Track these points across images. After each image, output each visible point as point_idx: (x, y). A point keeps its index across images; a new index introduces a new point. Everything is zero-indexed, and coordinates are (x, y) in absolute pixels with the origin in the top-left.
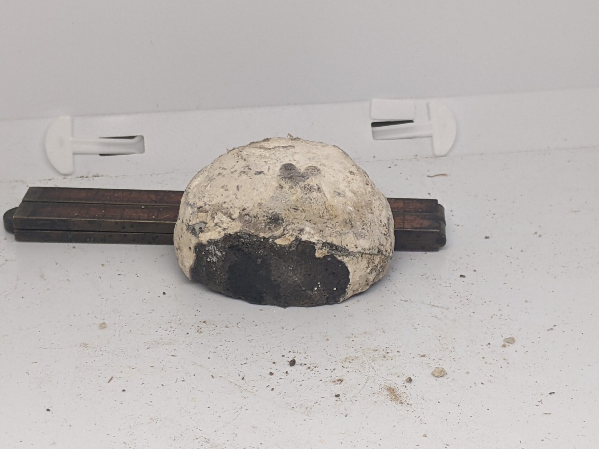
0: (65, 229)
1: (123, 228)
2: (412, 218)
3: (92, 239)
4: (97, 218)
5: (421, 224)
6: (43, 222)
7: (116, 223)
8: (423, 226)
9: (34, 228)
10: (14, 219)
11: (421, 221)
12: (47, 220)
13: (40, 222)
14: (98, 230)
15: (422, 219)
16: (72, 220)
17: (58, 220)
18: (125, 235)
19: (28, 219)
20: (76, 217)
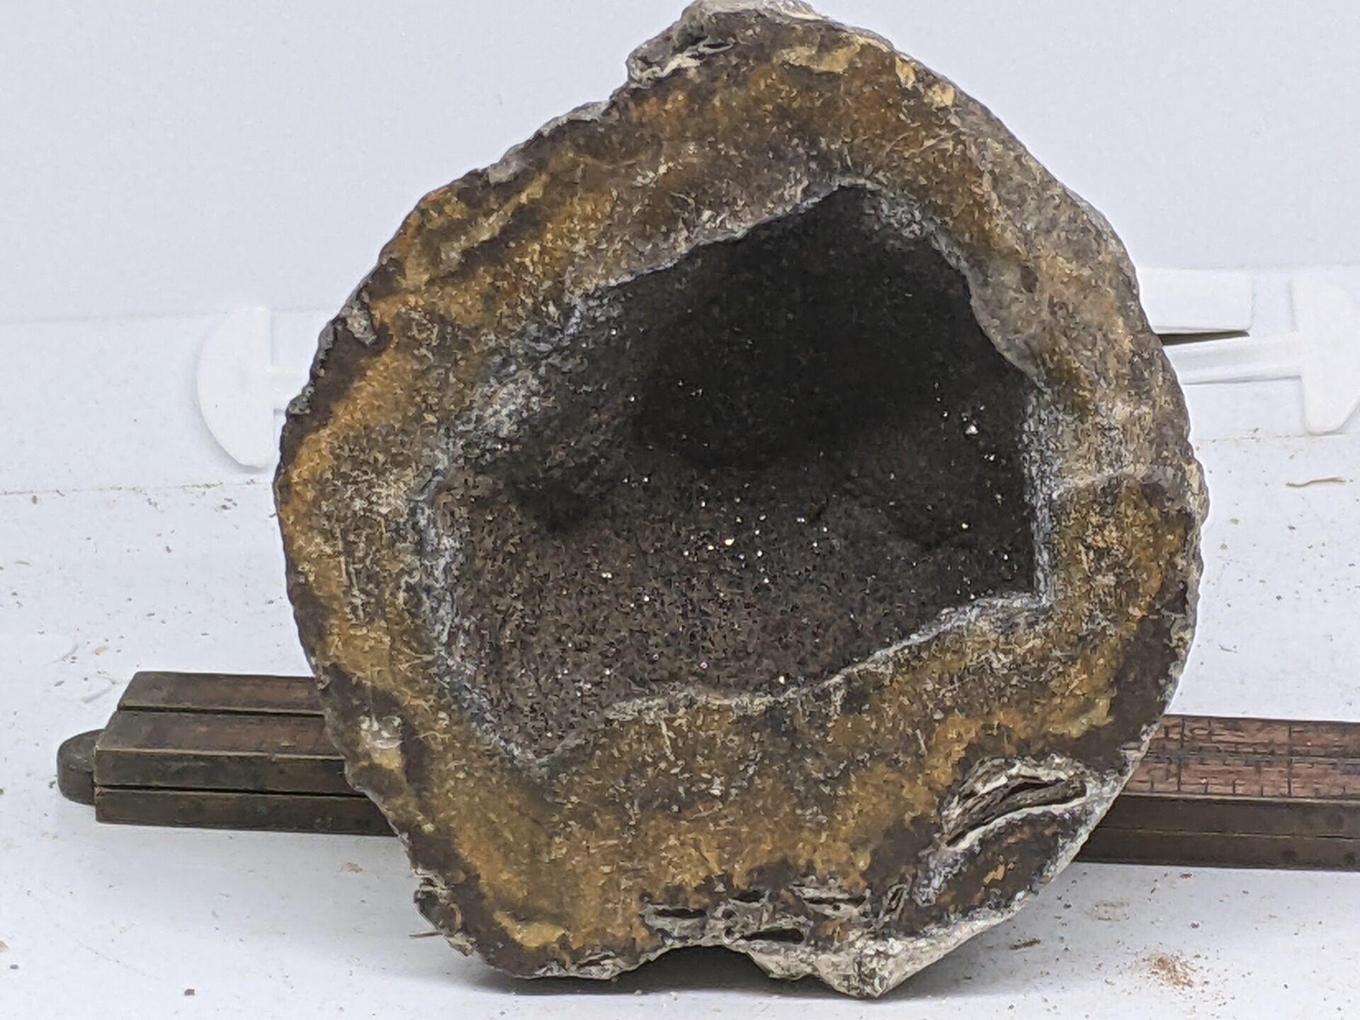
0: (251, 788)
6: (185, 764)
9: (154, 783)
10: (98, 752)
12: (197, 758)
13: (176, 766)
16: (273, 760)
17: (229, 757)
19: (138, 755)
20: (285, 750)
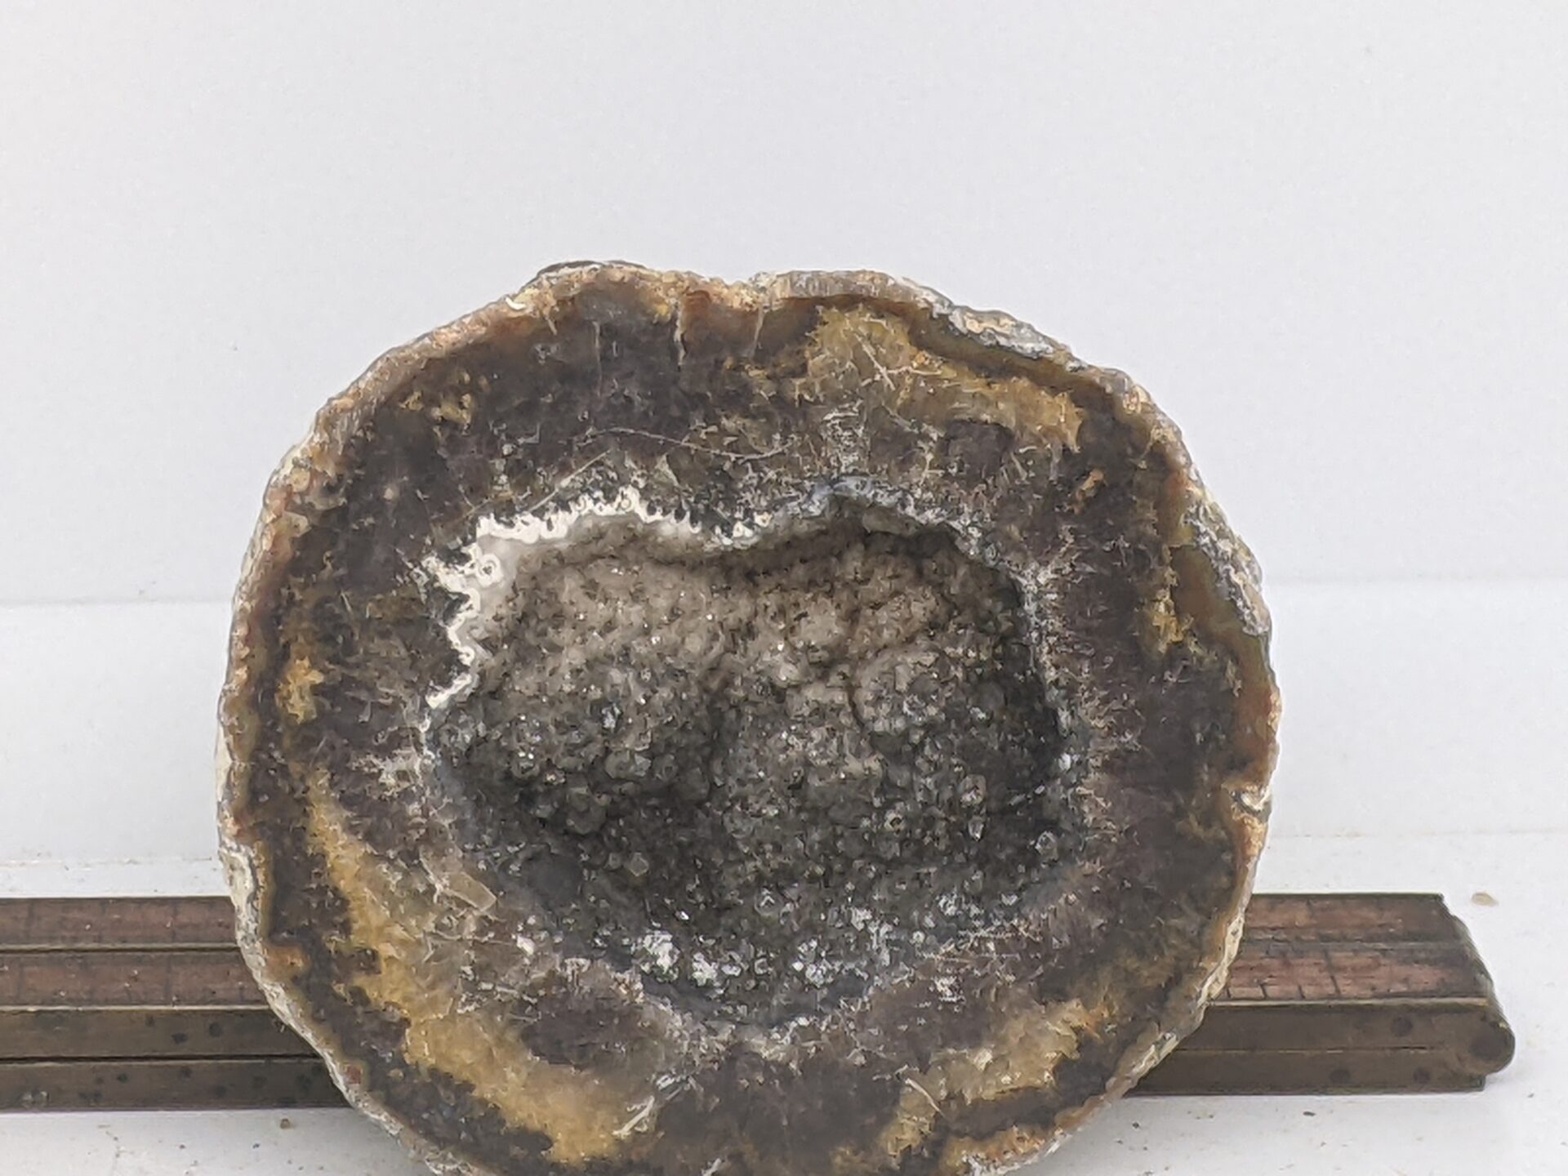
1: (179, 1038)
2: (1363, 960)
3: (44, 1094)
4: (70, 1001)
5: (1405, 981)
7: (151, 1019)
8: (1414, 987)
11: (1402, 971)
14: (71, 1053)
15: (1405, 962)
18: (186, 1071)
